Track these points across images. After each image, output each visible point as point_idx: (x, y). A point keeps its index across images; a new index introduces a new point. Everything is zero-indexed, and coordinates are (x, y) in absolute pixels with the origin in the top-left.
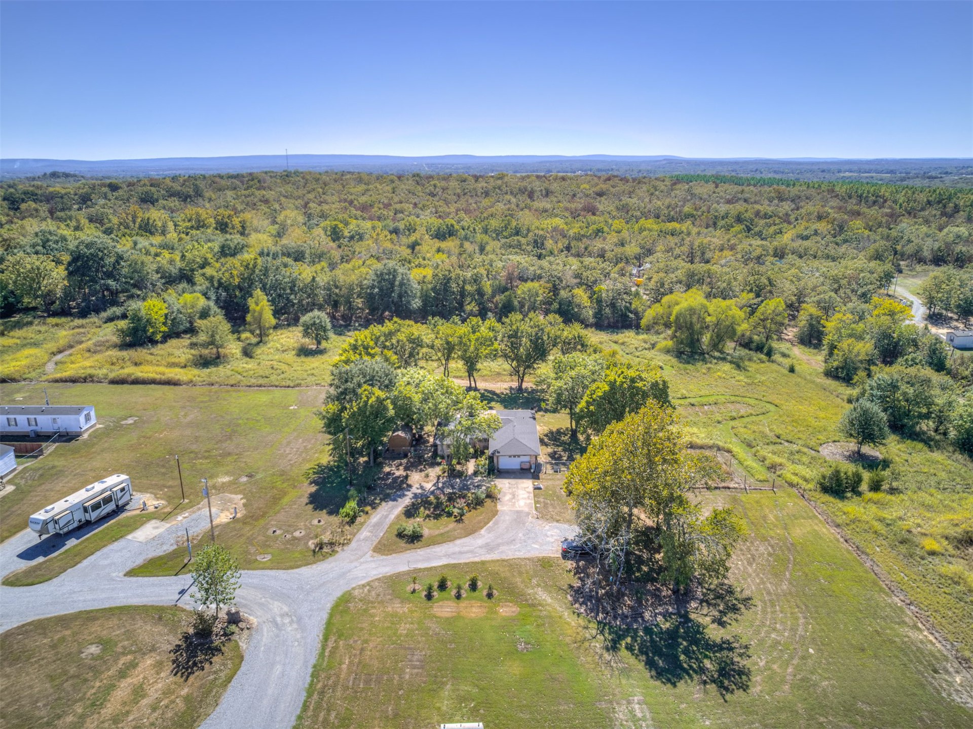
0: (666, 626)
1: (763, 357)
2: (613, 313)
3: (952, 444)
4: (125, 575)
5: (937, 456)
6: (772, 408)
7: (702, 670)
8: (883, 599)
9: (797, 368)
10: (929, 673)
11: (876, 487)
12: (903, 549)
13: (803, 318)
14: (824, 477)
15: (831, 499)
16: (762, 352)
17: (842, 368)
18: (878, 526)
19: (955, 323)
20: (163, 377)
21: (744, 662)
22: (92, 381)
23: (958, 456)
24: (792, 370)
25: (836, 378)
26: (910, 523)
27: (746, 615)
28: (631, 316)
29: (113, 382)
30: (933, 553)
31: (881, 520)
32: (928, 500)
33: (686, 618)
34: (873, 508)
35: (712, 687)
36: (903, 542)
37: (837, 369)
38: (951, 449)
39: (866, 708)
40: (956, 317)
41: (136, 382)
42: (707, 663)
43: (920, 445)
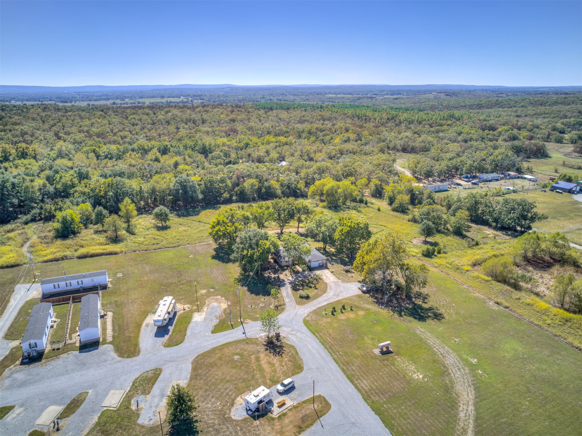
0: (411, 307)
1: (364, 205)
2: (290, 191)
3: (452, 233)
4: (213, 332)
5: (449, 238)
6: (384, 228)
7: (430, 316)
8: (461, 287)
9: (381, 209)
10: (484, 304)
11: (439, 253)
12: (458, 271)
13: (372, 186)
14: (424, 251)
15: (428, 259)
16: (363, 203)
17: (400, 207)
18: (448, 265)
19: (424, 181)
20: (105, 251)
21: (439, 312)
22: (67, 259)
23: (456, 237)
24: (379, 210)
25: (397, 211)
26: (456, 262)
27: (430, 299)
28: (298, 191)
29: (80, 258)
30: (467, 271)
31: (448, 263)
32: (457, 254)
33: (414, 303)
34: (444, 260)
35: (435, 320)
36: (458, 269)
37: (397, 207)
38: (452, 235)
39: (475, 316)
40: (423, 178)
41: (92, 256)
42: (429, 314)
43: (443, 235)
